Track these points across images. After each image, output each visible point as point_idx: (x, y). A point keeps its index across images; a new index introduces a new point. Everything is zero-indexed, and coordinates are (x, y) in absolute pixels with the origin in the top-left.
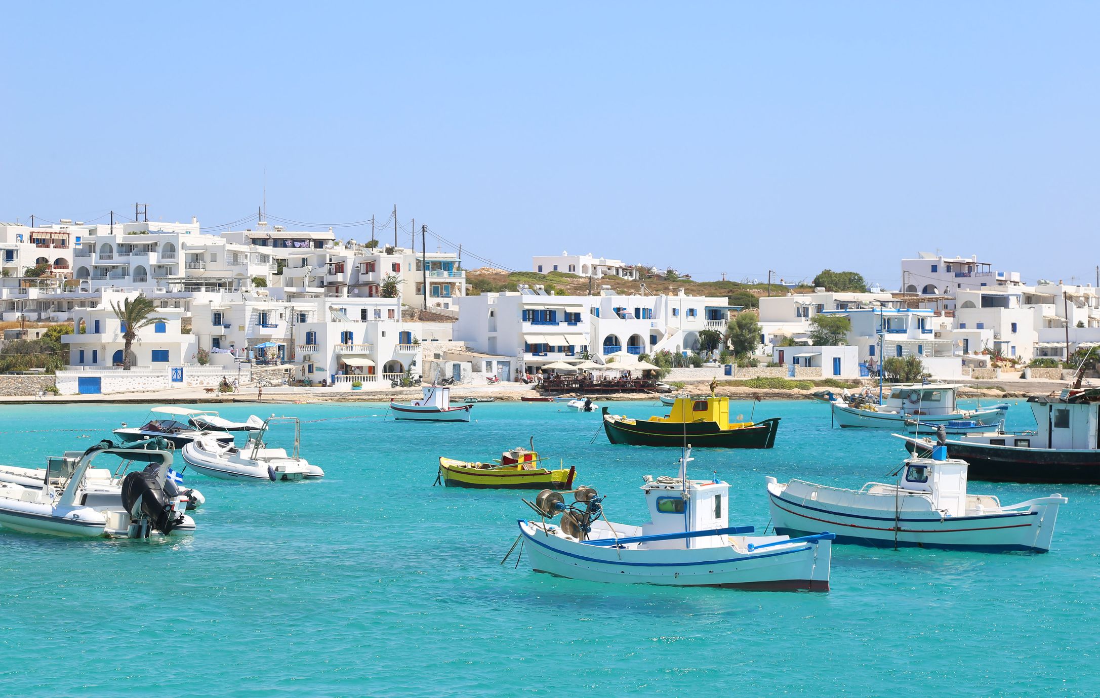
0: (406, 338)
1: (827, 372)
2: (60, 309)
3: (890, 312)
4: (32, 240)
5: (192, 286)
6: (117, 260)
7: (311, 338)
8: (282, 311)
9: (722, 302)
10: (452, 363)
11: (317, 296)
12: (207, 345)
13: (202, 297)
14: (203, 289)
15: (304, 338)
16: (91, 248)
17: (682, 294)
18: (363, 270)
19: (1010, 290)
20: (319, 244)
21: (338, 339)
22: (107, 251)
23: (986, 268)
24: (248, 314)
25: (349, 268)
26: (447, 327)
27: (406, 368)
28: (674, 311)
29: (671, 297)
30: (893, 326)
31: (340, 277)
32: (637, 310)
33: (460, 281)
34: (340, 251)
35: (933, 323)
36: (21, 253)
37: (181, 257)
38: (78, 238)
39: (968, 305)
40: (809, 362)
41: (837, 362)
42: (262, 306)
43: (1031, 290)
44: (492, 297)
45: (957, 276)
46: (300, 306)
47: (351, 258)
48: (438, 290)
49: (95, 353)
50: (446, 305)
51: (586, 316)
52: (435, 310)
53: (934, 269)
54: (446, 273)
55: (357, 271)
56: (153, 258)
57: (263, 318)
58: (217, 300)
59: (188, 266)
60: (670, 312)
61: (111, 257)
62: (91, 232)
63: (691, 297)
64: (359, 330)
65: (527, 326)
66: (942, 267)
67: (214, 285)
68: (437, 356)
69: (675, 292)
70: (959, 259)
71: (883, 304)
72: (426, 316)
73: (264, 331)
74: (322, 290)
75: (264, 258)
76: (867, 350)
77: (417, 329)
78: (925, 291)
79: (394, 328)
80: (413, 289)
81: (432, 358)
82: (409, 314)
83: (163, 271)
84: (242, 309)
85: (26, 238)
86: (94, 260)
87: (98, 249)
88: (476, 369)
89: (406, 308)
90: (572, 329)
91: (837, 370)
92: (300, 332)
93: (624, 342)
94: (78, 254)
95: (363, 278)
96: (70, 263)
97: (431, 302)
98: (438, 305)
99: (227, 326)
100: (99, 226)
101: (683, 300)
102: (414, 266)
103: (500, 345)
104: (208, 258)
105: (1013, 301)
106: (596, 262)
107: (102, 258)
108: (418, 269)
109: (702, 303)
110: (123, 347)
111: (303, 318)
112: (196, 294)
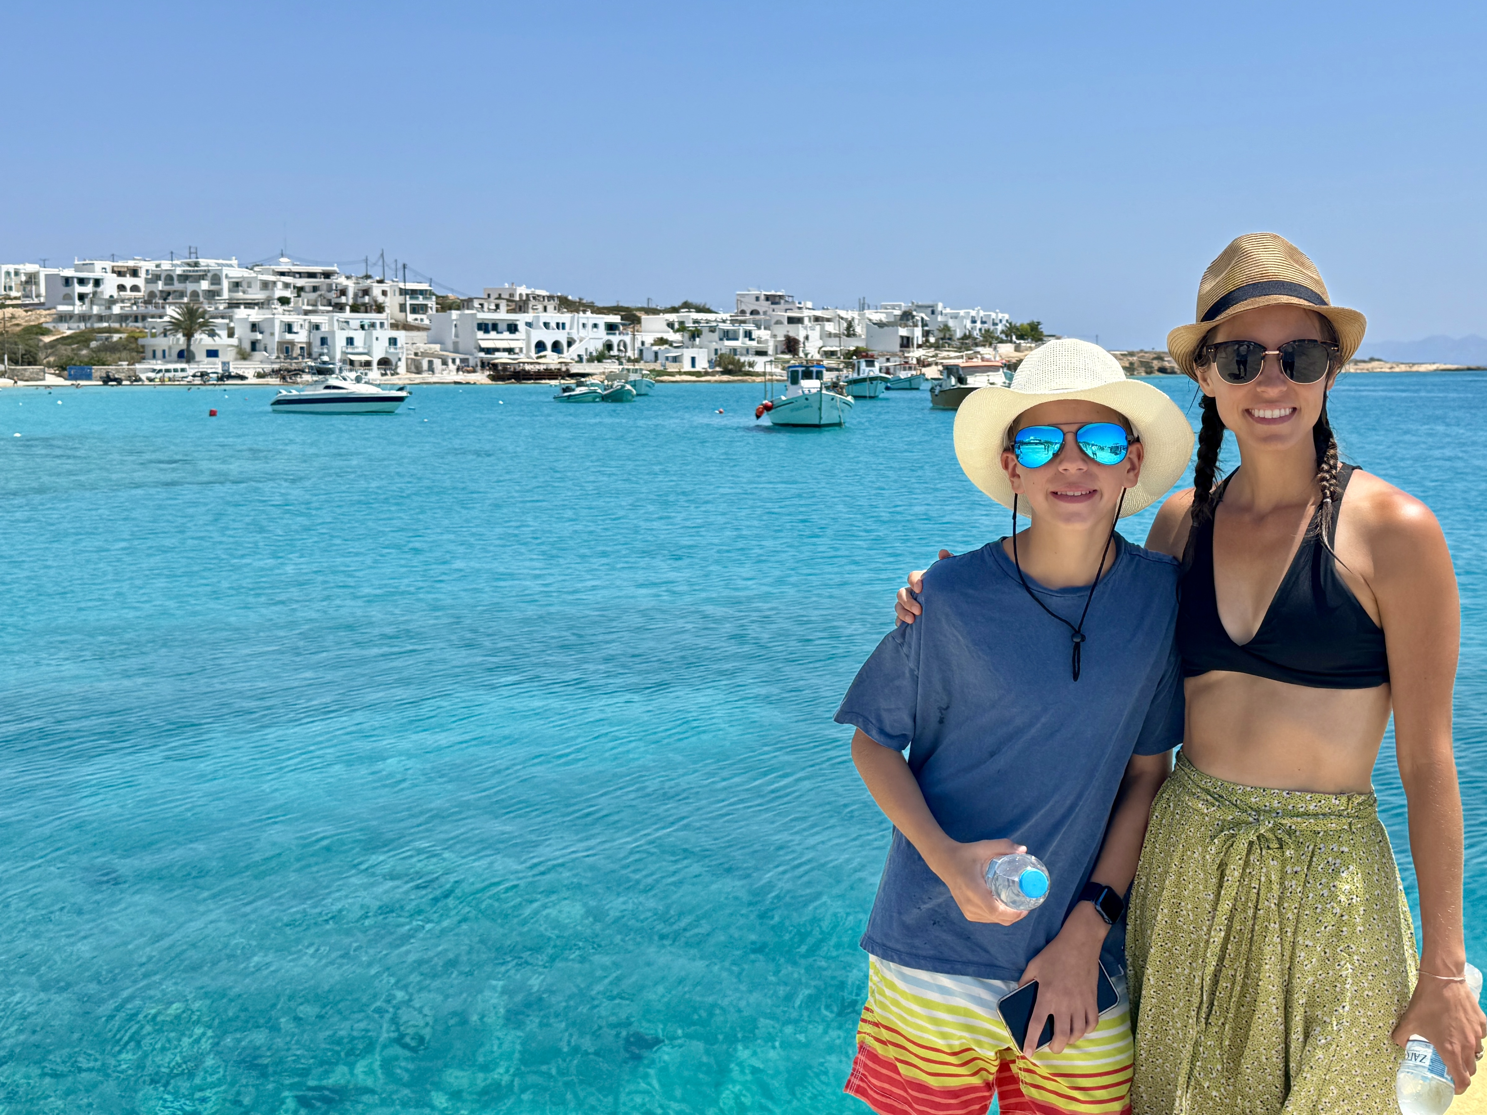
0: (393, 341)
1: (687, 367)
2: (136, 320)
3: (727, 326)
4: (113, 272)
5: (233, 305)
6: (177, 286)
7: (324, 341)
8: (301, 322)
9: (616, 319)
10: (427, 359)
11: (328, 312)
12: (247, 346)
13: (241, 313)
14: (242, 307)
15: (318, 342)
16: (157, 278)
17: (589, 313)
18: (360, 294)
19: (806, 313)
20: (327, 275)
21: (344, 343)
22: (169, 279)
23: (790, 299)
24: (277, 324)
25: (351, 293)
26: (423, 334)
27: (394, 363)
28: (584, 325)
29: (581, 314)
30: (730, 336)
31: (343, 300)
32: (558, 324)
33: (432, 303)
34: (342, 281)
35: (756, 334)
36: (105, 281)
37: (225, 284)
38: (147, 271)
39: (778, 322)
40: (675, 359)
41: (693, 359)
42: (288, 318)
43: (818, 313)
44: (455, 314)
45: (773, 303)
46: (315, 319)
47: (351, 286)
48: (415, 309)
49: (164, 351)
50: (422, 320)
51: (521, 327)
52: (413, 323)
53: (757, 299)
54: (421, 297)
55: (356, 295)
56: (205, 285)
57: (289, 328)
58: (255, 315)
59: (230, 291)
60: (581, 326)
61: (172, 284)
62: (158, 266)
63: (595, 315)
64: (359, 337)
65: (480, 334)
66: (762, 297)
67: (249, 305)
68: (416, 354)
69: (584, 312)
70: (773, 293)
71: (724, 321)
72: (407, 327)
73: (289, 337)
74: (330, 308)
75: (286, 286)
76: (713, 352)
77: (401, 335)
78: (752, 313)
79: (384, 335)
80: (397, 308)
81: (413, 356)
82: (395, 326)
83: (212, 295)
84: (272, 320)
85: (109, 270)
86: (160, 285)
87: (163, 278)
88: (445, 363)
89: (393, 321)
90: (512, 336)
91: (693, 365)
92: (317, 336)
93: (549, 346)
94: (147, 281)
95: (360, 301)
96: (143, 289)
97: (411, 318)
98: (416, 319)
99: (261, 333)
100: (163, 262)
101: (589, 317)
102: (397, 293)
103: (461, 347)
104: (245, 285)
105: (806, 320)
106: (529, 292)
107: (166, 284)
108: (401, 294)
109: (603, 319)
110: (184, 347)
111: (317, 327)
112: (236, 310)
